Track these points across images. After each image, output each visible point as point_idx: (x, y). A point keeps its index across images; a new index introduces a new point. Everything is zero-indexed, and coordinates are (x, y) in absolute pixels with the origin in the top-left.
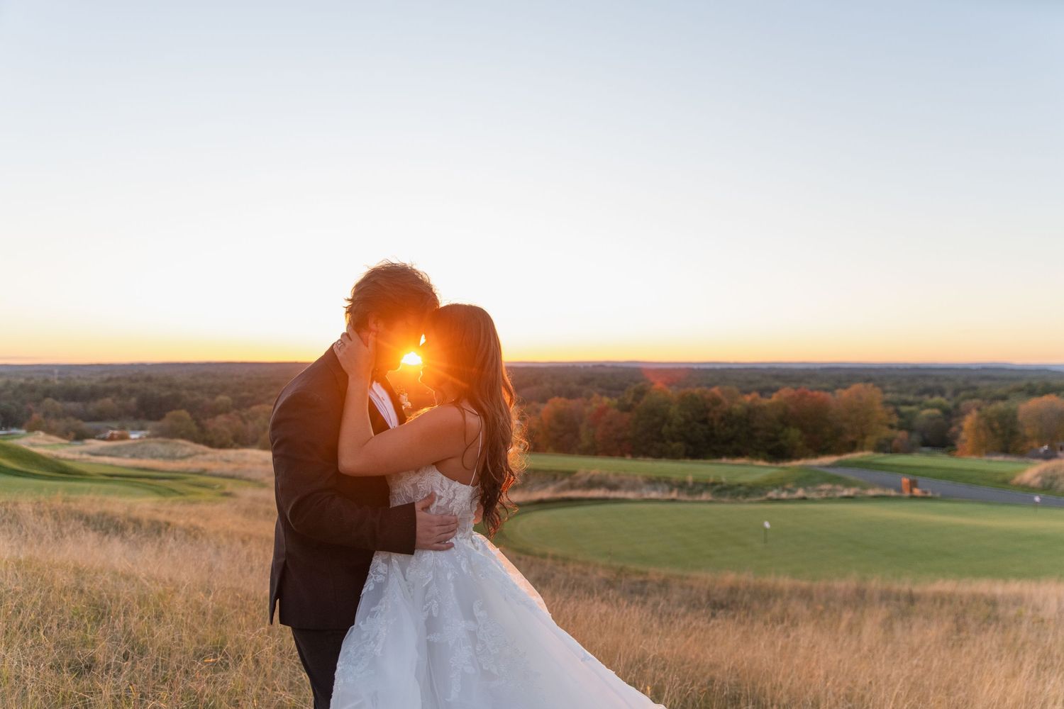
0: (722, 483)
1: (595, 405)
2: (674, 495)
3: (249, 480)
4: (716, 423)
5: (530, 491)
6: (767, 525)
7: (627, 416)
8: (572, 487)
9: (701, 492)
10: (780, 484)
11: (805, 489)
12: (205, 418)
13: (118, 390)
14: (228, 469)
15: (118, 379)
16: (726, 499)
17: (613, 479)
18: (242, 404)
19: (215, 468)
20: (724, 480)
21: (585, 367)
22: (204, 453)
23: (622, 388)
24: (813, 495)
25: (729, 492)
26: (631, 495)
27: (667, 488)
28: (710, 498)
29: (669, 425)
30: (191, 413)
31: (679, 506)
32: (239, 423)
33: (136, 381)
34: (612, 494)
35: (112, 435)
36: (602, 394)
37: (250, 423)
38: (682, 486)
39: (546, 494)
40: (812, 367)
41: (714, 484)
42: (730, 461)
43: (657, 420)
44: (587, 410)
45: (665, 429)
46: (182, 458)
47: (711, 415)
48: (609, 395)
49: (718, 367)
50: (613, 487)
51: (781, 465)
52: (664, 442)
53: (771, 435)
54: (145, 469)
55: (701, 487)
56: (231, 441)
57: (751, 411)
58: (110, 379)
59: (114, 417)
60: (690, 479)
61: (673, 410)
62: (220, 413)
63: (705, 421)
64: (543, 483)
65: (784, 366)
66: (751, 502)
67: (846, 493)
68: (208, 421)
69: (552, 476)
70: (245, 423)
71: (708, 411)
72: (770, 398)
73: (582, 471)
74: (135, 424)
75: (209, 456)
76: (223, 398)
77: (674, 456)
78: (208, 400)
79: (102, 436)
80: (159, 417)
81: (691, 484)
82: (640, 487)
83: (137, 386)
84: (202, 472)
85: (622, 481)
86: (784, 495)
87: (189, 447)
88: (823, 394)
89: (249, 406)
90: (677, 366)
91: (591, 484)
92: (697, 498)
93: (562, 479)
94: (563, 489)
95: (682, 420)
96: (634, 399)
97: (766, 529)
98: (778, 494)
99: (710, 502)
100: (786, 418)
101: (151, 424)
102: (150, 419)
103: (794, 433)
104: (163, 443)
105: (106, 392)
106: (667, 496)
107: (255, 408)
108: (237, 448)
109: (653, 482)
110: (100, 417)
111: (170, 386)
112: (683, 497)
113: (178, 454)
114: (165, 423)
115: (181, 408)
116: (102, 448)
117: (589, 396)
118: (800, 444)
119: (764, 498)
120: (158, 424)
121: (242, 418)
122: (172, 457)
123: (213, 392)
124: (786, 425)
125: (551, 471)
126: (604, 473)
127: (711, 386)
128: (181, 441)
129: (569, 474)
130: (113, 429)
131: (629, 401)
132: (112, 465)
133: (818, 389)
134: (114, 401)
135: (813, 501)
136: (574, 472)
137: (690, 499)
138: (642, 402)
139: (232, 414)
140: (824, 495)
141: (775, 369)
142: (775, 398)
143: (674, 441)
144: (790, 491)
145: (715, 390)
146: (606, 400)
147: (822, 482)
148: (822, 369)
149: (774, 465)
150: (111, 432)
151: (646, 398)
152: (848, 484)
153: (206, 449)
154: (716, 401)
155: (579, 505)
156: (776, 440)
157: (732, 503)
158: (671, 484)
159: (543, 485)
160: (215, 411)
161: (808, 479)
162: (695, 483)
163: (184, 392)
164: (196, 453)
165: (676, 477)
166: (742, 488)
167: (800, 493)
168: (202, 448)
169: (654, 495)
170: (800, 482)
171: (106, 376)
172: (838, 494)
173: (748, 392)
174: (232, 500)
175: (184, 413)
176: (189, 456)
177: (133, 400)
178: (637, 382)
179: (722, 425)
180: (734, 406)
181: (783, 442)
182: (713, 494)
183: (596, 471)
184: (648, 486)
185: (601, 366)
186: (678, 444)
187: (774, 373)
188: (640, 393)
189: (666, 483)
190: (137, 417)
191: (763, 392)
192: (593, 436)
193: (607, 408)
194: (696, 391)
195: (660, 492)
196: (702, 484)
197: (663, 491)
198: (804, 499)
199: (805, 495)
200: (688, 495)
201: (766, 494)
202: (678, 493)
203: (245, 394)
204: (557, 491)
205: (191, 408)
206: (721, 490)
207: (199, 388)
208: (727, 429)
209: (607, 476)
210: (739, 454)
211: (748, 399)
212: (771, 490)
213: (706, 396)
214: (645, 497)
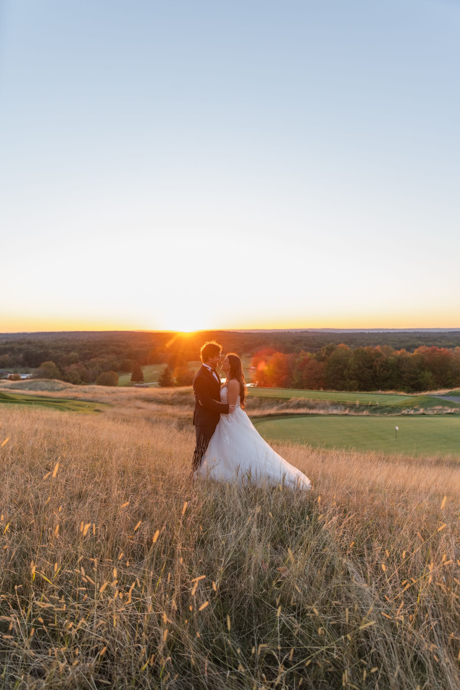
0: (376, 405)
1: (302, 357)
2: (347, 412)
4: (378, 369)
5: (263, 409)
6: (397, 428)
7: (322, 364)
8: (288, 407)
9: (363, 410)
10: (411, 406)
11: (426, 409)
12: (64, 366)
13: (12, 350)
14: (89, 396)
15: (11, 343)
16: (377, 415)
17: (311, 402)
18: (85, 357)
19: (81, 396)
20: (377, 403)
21: (296, 333)
22: (71, 388)
23: (320, 346)
24: (430, 412)
25: (380, 411)
26: (322, 412)
27: (343, 408)
28: (368, 414)
29: (348, 370)
30: (56, 363)
31: (349, 418)
32: (84, 369)
33: (22, 344)
34: (311, 411)
35: (11, 376)
36: (306, 351)
37: (90, 369)
38: (352, 407)
39: (273, 411)
40: (443, 331)
41: (371, 406)
42: (383, 392)
43: (340, 366)
44: (297, 360)
45: (346, 372)
46: (58, 390)
47: (375, 363)
48: (311, 351)
50: (311, 407)
51: (415, 394)
52: (345, 380)
53: (413, 376)
54: (42, 397)
55: (363, 408)
56: (80, 380)
57: (400, 361)
58: (7, 343)
59: (11, 366)
60: (358, 403)
61: (351, 360)
62: (73, 363)
63: (371, 367)
64: (271, 405)
65: (424, 331)
66: (391, 416)
67: (449, 411)
68: (66, 368)
69: (276, 401)
70: (87, 369)
71: (373, 361)
72: (413, 352)
73: (293, 398)
74: (23, 370)
75: (74, 389)
76: (73, 354)
77: (351, 389)
78: (65, 355)
79: (5, 377)
80: (37, 366)
81: (358, 406)
82: (328, 408)
83: (24, 346)
84: (75, 399)
85: (317, 404)
86: (412, 412)
87: (62, 384)
88: (447, 350)
89: (89, 359)
90: (355, 332)
91: (299, 405)
92: (360, 414)
93: (282, 403)
94: (282, 408)
95: (357, 366)
96: (326, 354)
97: (396, 430)
98: (408, 412)
99: (368, 416)
100: (423, 365)
101: (33, 370)
102: (32, 366)
103: (428, 374)
104: (47, 382)
105: (5, 351)
106: (343, 413)
107: (93, 360)
108: (84, 384)
109: (335, 405)
110: (2, 366)
111: (42, 347)
112: (352, 413)
113: (56, 388)
114: (42, 369)
115: (49, 360)
116: (12, 385)
117: (298, 352)
118: (431, 381)
119: (399, 414)
120: (37, 369)
121: (86, 366)
122: (52, 390)
123: (68, 350)
124: (423, 369)
125: (275, 398)
126: (307, 399)
127: (376, 344)
128: (56, 380)
129: (287, 399)
130: (10, 373)
131: (323, 355)
133: (445, 347)
134: (10, 356)
135: (429, 415)
136: (289, 399)
137: (355, 414)
138: (331, 356)
139: (79, 364)
140: (435, 412)
141: (419, 333)
142: (416, 352)
143: (351, 379)
144: (416, 410)
145: (378, 347)
146: (309, 354)
147: (437, 405)
148: (449, 333)
149: (410, 395)
150: (9, 375)
151: (333, 353)
152: (452, 405)
153: (71, 385)
154: (378, 355)
155: (291, 418)
156: (416, 379)
157: (381, 416)
158: (345, 405)
159: (271, 406)
160: (69, 362)
161: (428, 403)
162: (360, 405)
163: (51, 351)
164: (66, 388)
165: (349, 402)
166: (388, 408)
167: (422, 411)
168: (69, 384)
169: (335, 412)
170: (424, 405)
171: (4, 341)
172: (445, 412)
173: (399, 349)
174: (103, 414)
175: (51, 363)
176: (62, 389)
177: (21, 356)
178: (329, 342)
179: (382, 369)
180: (390, 357)
181: (420, 380)
182: (370, 411)
183: (302, 398)
184: (332, 407)
185: (306, 332)
186: (354, 381)
187: (418, 335)
188: (330, 350)
189: (343, 405)
190: (23, 366)
191: (409, 349)
192: (301, 377)
193: (309, 359)
194: (366, 348)
195: (339, 410)
196: (364, 405)
197: (341, 409)
198: (424, 414)
199: (425, 412)
200: (355, 412)
201: (401, 411)
202: (350, 411)
203: (87, 351)
204: (278, 409)
205: (56, 360)
206: (375, 409)
207: (59, 348)
208: (385, 372)
209: (308, 401)
210: (391, 388)
211: (399, 353)
212: (405, 409)
213: (372, 352)
214: (330, 413)
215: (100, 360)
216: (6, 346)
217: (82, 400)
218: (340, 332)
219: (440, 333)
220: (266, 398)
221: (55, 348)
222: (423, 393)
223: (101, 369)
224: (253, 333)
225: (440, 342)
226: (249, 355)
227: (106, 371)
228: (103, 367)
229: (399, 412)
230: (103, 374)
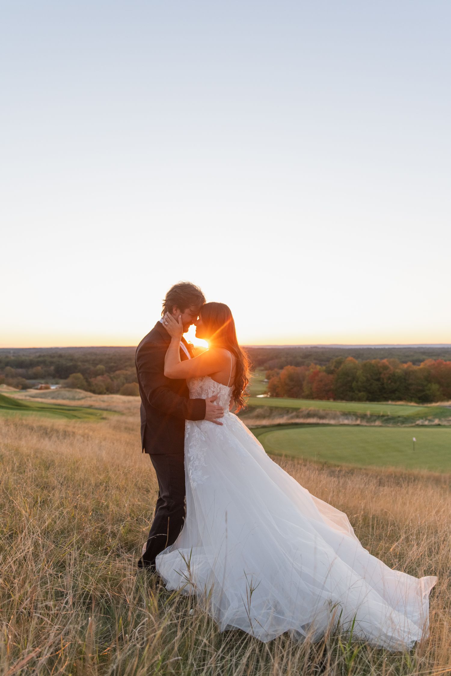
0: (388, 416)
1: (312, 370)
2: (358, 422)
3: (115, 411)
4: (385, 381)
5: (273, 419)
6: (414, 439)
7: (331, 376)
8: (298, 417)
9: (375, 421)
10: (424, 417)
11: (440, 419)
12: (91, 378)
13: (44, 363)
14: (103, 405)
15: (44, 356)
16: (390, 425)
17: (321, 412)
18: (111, 370)
19: (97, 405)
20: (389, 413)
22: (91, 397)
23: (328, 360)
24: (445, 423)
25: (392, 421)
26: (332, 422)
27: (354, 418)
28: (380, 424)
29: (357, 382)
30: (83, 375)
31: (362, 428)
32: (109, 380)
33: (54, 357)
34: (321, 421)
35: (41, 387)
36: (316, 364)
37: (115, 380)
38: (363, 417)
39: (282, 421)
41: (383, 416)
42: (394, 403)
43: (349, 379)
44: (307, 373)
45: (354, 384)
46: (79, 399)
47: (382, 376)
48: (320, 365)
49: (387, 347)
50: (322, 417)
51: (426, 405)
52: (354, 392)
53: (420, 388)
54: (59, 405)
55: (375, 418)
56: (105, 391)
57: (407, 373)
58: (40, 356)
59: (43, 377)
60: (368, 413)
61: (359, 373)
62: (99, 375)
63: (378, 380)
65: (428, 346)
66: (405, 427)
68: (93, 379)
69: (287, 411)
70: (112, 380)
71: (380, 373)
72: (419, 365)
73: (303, 408)
74: (53, 381)
75: (93, 398)
76: (101, 367)
77: (360, 400)
78: (92, 368)
79: (36, 387)
80: (66, 377)
81: (369, 416)
82: (338, 417)
83: (55, 360)
84: (90, 407)
85: (327, 414)
86: (426, 423)
87: (82, 393)
89: (114, 371)
90: (361, 347)
91: (309, 415)
92: (373, 424)
93: (292, 412)
94: (292, 418)
95: (365, 379)
96: (335, 367)
97: (414, 442)
98: (422, 422)
99: (381, 426)
100: (429, 378)
101: (62, 381)
102: (61, 377)
103: (435, 387)
104: (69, 391)
105: (38, 363)
106: (354, 423)
107: (117, 372)
108: (108, 394)
109: (346, 415)
110: (35, 377)
111: (71, 360)
112: (364, 423)
113: (77, 397)
114: (69, 380)
115: (78, 372)
116: (36, 394)
117: (308, 365)
118: (438, 393)
119: (414, 424)
120: (66, 381)
121: (111, 378)
122: (74, 399)
123: (95, 363)
124: (429, 382)
125: (285, 408)
126: (317, 409)
127: (382, 358)
128: (78, 390)
129: (297, 409)
130: (42, 384)
131: (332, 368)
132: (42, 403)
133: (449, 360)
134: (42, 368)
135: (445, 426)
136: (299, 409)
137: (368, 424)
138: (340, 369)
139: (105, 376)
142: (422, 365)
143: (360, 391)
144: (430, 420)
145: (385, 361)
146: (318, 367)
150: (40, 385)
151: (342, 366)
154: (385, 368)
156: (423, 391)
157: (394, 427)
158: (356, 415)
159: (281, 415)
160: (96, 374)
161: (442, 414)
162: (372, 415)
163: (79, 364)
164: (86, 397)
165: (360, 412)
166: (400, 419)
167: (437, 421)
168: (89, 394)
169: (346, 422)
170: (437, 416)
171: (38, 354)
173: (405, 362)
174: (106, 421)
175: (79, 375)
176: (83, 398)
177: (52, 368)
178: (337, 356)
179: (390, 382)
180: (397, 370)
181: (427, 392)
182: (382, 422)
183: (312, 408)
184: (343, 417)
185: (316, 347)
186: (362, 393)
187: (422, 350)
188: (339, 363)
189: (354, 415)
190: (54, 377)
191: (415, 362)
192: (311, 388)
193: (319, 372)
194: (373, 361)
195: (350, 420)
196: (376, 416)
197: (352, 420)
198: (439, 425)
199: (440, 423)
200: (367, 422)
201: (415, 422)
202: (361, 421)
203: (112, 364)
204: (288, 419)
205: (83, 372)
206: (388, 420)
207: (87, 361)
208: (392, 384)
209: (318, 411)
210: (400, 399)
211: (405, 366)
212: (419, 420)
213: (379, 365)
214: (341, 423)
215: (124, 372)
216: (40, 359)
217: (96, 409)
218: (347, 347)
219: (443, 348)
220: (277, 408)
221: (83, 361)
222: (434, 405)
223: (125, 381)
224: (266, 349)
225: (444, 356)
226: (262, 368)
227: (130, 383)
228: (126, 379)
229: (412, 423)
230: (126, 385)
